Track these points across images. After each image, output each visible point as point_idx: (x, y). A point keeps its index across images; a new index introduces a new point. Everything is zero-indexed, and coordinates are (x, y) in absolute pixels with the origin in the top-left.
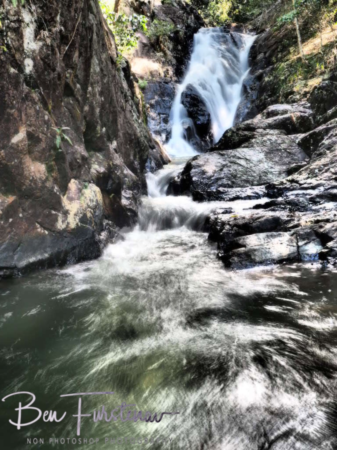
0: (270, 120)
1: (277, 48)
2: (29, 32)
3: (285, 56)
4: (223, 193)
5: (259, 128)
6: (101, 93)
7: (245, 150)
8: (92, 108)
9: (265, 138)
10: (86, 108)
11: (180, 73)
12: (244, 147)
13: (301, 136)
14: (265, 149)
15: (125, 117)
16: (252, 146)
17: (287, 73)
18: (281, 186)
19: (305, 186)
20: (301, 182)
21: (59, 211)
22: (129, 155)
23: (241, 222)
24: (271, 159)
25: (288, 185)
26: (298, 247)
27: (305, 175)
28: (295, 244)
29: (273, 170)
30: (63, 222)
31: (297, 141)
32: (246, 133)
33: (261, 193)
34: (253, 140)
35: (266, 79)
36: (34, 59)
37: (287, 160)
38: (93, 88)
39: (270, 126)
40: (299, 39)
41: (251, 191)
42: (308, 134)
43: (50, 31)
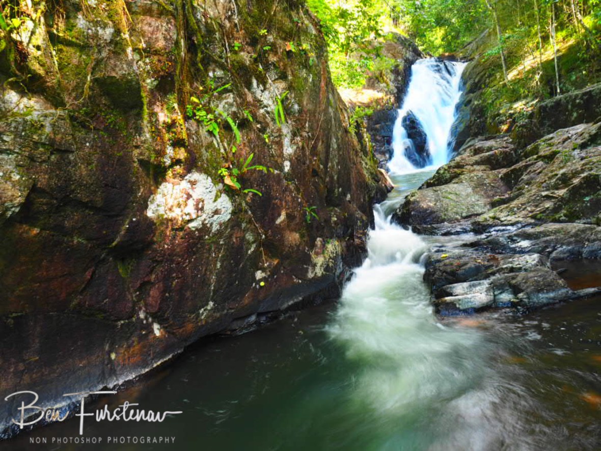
0: (477, 158)
1: (485, 74)
2: (286, 141)
3: (492, 81)
4: (435, 228)
5: (467, 165)
6: (338, 164)
7: (455, 185)
8: (332, 177)
9: (472, 175)
10: (327, 179)
11: (399, 100)
12: (454, 183)
13: (504, 171)
14: (472, 184)
15: (356, 168)
16: (462, 182)
17: (494, 97)
18: (485, 223)
19: (505, 223)
20: (502, 219)
21: (309, 265)
22: (360, 199)
23: (449, 269)
24: (477, 193)
25: (490, 222)
26: (495, 296)
27: (505, 213)
28: (492, 294)
29: (479, 202)
30: (312, 272)
31: (500, 176)
32: (456, 170)
33: (468, 229)
34: (462, 177)
35: (476, 103)
36: (290, 161)
37: (491, 193)
38: (332, 163)
39: (477, 163)
40: (504, 69)
41: (459, 227)
42: (510, 169)
43: (301, 136)
